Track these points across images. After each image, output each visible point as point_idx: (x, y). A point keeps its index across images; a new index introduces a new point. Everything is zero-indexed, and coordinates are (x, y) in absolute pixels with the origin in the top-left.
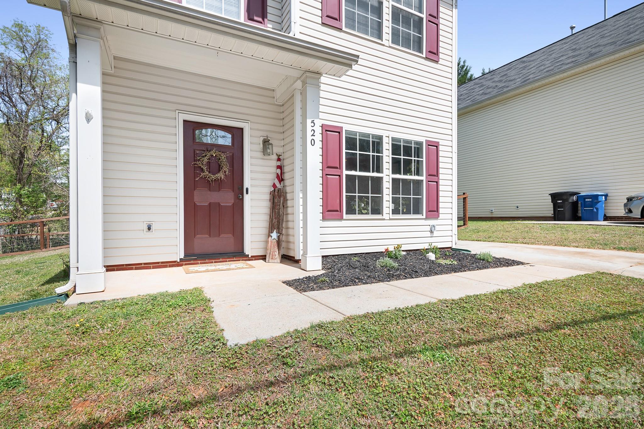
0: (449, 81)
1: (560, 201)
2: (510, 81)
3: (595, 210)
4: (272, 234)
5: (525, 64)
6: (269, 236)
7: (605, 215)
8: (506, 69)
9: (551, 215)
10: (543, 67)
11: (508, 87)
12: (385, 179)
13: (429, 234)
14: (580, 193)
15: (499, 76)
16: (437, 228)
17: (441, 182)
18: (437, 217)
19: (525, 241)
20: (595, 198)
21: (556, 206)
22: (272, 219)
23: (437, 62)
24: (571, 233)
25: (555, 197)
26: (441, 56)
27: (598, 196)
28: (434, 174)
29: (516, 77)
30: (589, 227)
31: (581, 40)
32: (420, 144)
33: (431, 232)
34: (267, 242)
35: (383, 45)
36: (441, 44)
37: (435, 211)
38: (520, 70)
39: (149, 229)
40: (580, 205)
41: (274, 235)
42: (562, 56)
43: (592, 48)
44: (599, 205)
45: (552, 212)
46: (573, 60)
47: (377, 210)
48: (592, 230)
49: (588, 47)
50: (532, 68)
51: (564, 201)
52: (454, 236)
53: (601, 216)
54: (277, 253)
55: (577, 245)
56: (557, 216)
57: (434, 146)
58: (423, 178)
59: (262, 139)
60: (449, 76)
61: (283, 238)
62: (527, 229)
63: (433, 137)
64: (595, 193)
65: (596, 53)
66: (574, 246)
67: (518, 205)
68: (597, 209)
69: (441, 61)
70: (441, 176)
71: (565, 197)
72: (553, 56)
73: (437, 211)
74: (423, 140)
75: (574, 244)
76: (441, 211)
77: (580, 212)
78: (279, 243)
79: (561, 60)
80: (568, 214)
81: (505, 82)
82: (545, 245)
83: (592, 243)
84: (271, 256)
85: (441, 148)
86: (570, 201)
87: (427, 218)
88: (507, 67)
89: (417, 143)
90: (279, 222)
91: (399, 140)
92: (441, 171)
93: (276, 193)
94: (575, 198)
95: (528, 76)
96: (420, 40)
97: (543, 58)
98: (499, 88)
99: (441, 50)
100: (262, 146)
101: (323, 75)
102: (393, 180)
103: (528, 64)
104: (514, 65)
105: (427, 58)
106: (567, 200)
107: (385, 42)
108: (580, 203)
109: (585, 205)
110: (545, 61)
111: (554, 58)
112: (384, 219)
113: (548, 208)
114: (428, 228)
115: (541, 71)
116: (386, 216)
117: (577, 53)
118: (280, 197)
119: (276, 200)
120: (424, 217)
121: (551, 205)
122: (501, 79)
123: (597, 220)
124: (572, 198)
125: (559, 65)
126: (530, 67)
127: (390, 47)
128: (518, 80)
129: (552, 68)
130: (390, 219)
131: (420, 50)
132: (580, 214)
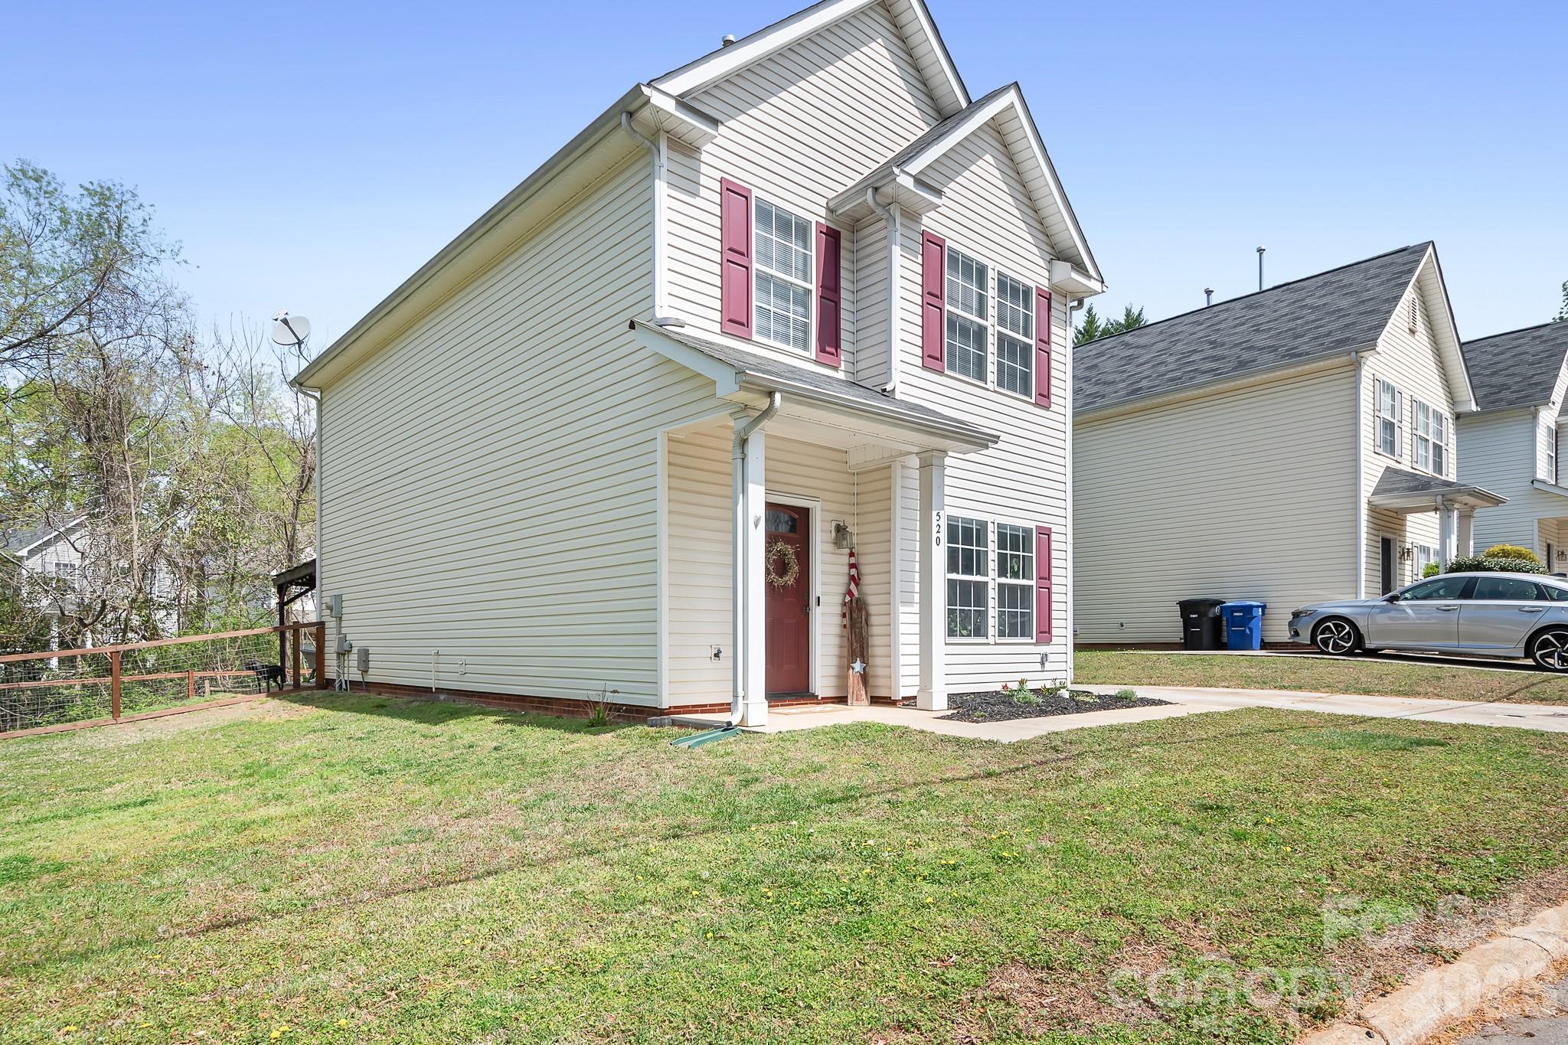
0: (1061, 435)
1: (1194, 616)
2: (1105, 383)
3: (1248, 632)
4: (854, 665)
5: (1130, 352)
6: (849, 667)
7: (1262, 640)
8: (1094, 352)
9: (1178, 640)
10: (1162, 369)
11: (1103, 396)
12: (991, 585)
13: (1038, 667)
14: (1225, 603)
15: (1083, 366)
16: (1051, 658)
17: (1054, 589)
18: (1048, 641)
19: (1153, 682)
20: (1248, 610)
21: (1187, 623)
22: (852, 644)
23: (1047, 408)
24: (1217, 669)
25: (1186, 607)
26: (1053, 398)
27: (1251, 607)
28: (1046, 577)
29: (1117, 377)
30: (1242, 658)
31: (1223, 326)
32: (1028, 532)
33: (1043, 664)
34: (847, 677)
35: (988, 390)
36: (1053, 381)
37: (1046, 632)
38: (1123, 363)
39: (717, 655)
40: (1224, 623)
41: (858, 666)
42: (1195, 351)
43: (1242, 349)
44: (1253, 624)
45: (1182, 635)
46: (1213, 365)
47: (980, 631)
48: (1245, 664)
49: (1236, 345)
50: (1142, 364)
51: (1202, 614)
52: (1069, 670)
53: (1256, 642)
54: (863, 692)
55: (1227, 684)
56: (1190, 642)
57: (1046, 533)
58: (1033, 583)
59: (834, 524)
60: (1061, 427)
61: (871, 671)
62: (1149, 664)
63: (1045, 521)
64: (1248, 603)
65: (1248, 362)
66: (1223, 687)
67: (1122, 621)
68: (1251, 630)
69: (1053, 407)
70: (1054, 580)
71: (1202, 609)
72: (1179, 347)
73: (1049, 632)
74: (1032, 525)
75: (1224, 684)
76: (1054, 632)
77: (1225, 634)
78: (865, 678)
79: (1193, 361)
80: (1207, 638)
81: (1096, 384)
82: (1183, 686)
83: (1246, 681)
84: (855, 696)
85: (1054, 537)
86: (1211, 615)
87: (1037, 643)
88: (1095, 349)
89: (1025, 530)
90: (862, 647)
91: (1004, 526)
92: (1054, 571)
93: (854, 605)
94: (1217, 609)
95: (1137, 382)
96: (1026, 378)
97: (1161, 346)
98: (1088, 395)
99: (1053, 390)
100: (834, 534)
101: (950, 454)
102: (1000, 585)
103: (1137, 352)
104: (1109, 346)
105: (1036, 405)
106: (1205, 613)
107: (990, 386)
108: (1225, 619)
109: (1233, 622)
110: (1165, 354)
111: (1182, 354)
112: (989, 644)
113: (1173, 626)
114: (1038, 658)
115: (1162, 375)
116: (991, 640)
117: (1218, 352)
118: (860, 610)
119: (855, 615)
120: (1034, 641)
121: (1179, 623)
122: (1087, 374)
123: (1251, 649)
124: (1212, 610)
125: (1191, 371)
126: (1141, 361)
127: (995, 392)
128: (1121, 385)
129: (1178, 374)
130: (996, 644)
131: (1026, 391)
132: (1225, 640)
